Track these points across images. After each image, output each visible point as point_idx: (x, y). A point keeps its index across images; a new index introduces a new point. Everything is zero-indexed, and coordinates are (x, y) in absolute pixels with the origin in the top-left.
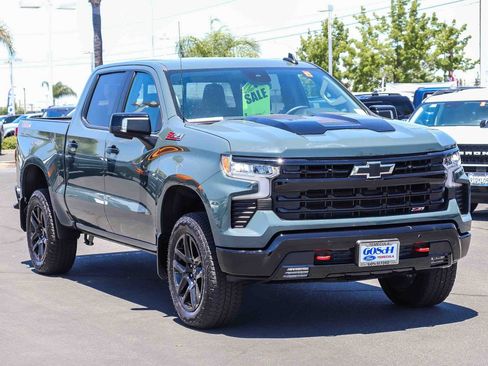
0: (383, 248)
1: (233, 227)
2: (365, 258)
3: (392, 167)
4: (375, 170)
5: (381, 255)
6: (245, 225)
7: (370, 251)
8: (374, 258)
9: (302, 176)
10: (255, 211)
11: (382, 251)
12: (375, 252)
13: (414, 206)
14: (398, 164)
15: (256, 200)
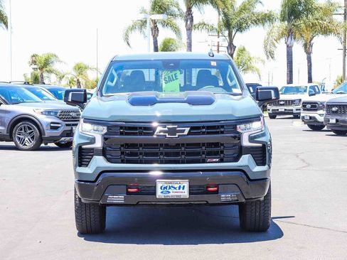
0: (177, 186)
1: (80, 166)
2: (162, 192)
3: (187, 130)
4: (172, 132)
5: (175, 190)
6: (87, 165)
7: (166, 188)
8: (169, 192)
9: (122, 134)
10: (92, 156)
11: (175, 188)
12: (169, 188)
13: (210, 158)
14: (192, 128)
15: (92, 149)
